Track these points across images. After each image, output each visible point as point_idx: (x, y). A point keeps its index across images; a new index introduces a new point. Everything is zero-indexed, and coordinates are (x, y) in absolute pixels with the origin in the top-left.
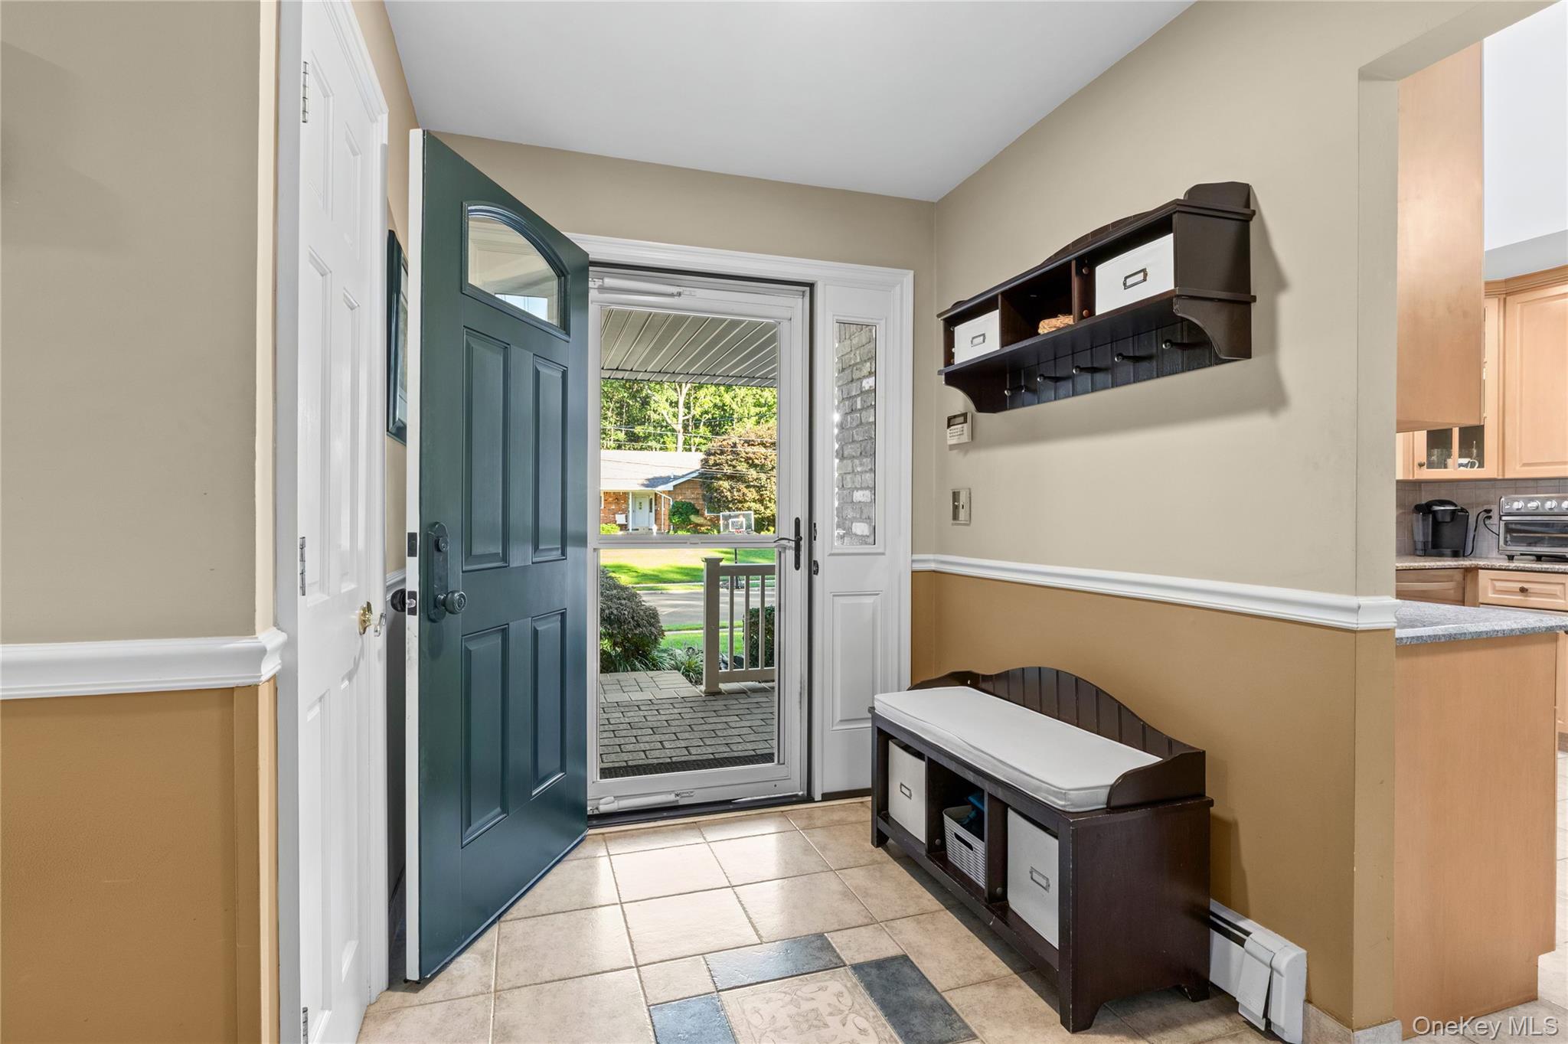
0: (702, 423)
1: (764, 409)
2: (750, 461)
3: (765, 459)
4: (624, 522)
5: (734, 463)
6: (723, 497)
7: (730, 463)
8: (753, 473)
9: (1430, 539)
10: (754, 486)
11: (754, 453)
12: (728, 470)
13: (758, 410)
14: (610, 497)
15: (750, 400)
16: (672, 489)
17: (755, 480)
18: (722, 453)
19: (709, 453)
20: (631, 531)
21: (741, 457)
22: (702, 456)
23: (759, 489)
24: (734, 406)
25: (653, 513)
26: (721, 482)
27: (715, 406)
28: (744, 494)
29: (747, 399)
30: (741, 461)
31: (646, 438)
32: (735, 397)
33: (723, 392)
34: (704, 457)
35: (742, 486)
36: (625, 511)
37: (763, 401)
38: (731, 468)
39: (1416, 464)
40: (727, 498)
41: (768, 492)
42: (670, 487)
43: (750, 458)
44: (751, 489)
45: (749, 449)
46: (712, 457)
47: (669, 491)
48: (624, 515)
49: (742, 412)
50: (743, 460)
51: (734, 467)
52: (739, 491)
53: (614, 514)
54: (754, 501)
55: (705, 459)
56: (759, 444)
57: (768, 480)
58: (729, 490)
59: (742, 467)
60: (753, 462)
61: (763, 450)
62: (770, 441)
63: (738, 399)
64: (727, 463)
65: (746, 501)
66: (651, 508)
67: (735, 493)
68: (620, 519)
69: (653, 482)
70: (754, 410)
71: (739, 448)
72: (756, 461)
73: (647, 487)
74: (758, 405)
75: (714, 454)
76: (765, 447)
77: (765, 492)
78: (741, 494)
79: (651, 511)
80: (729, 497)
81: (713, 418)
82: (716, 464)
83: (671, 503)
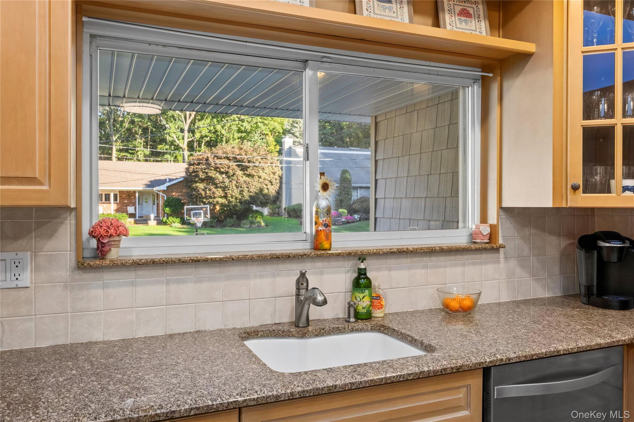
0: (203, 143)
1: (244, 135)
2: (218, 170)
3: (228, 168)
4: (134, 212)
5: (206, 171)
6: (199, 194)
7: (203, 171)
8: (220, 178)
9: (595, 284)
10: (221, 187)
11: (221, 164)
12: (202, 175)
13: (240, 135)
14: (124, 194)
15: (234, 128)
16: (166, 189)
17: (222, 182)
18: (199, 164)
19: (190, 164)
20: (137, 218)
21: (212, 167)
22: (185, 165)
23: (224, 189)
24: (223, 132)
25: (156, 205)
26: (198, 184)
27: (210, 131)
28: (214, 193)
29: (232, 127)
30: (211, 170)
31: (164, 154)
32: (224, 126)
33: (216, 123)
34: (187, 166)
35: (212, 187)
36: (134, 205)
37: (243, 129)
38: (205, 174)
39: (569, 187)
40: (202, 195)
41: (230, 191)
42: (164, 187)
43: (218, 168)
44: (219, 189)
45: (218, 161)
46: (192, 167)
47: (164, 191)
48: (133, 207)
49: (229, 136)
50: (213, 169)
51: (207, 173)
52: (210, 190)
53: (126, 206)
54: (221, 197)
55: (187, 168)
56: (224, 158)
57: (230, 183)
58: (203, 190)
59: (212, 174)
60: (220, 170)
61: (227, 162)
62: (232, 156)
63: (226, 127)
64: (202, 171)
65: (215, 198)
66: (154, 201)
67: (208, 192)
68: (131, 210)
69: (154, 183)
70: (237, 135)
71: (211, 160)
72: (222, 170)
73: (149, 187)
74: (239, 131)
75: (193, 165)
76: (229, 160)
77: (228, 191)
78: (211, 192)
79: (154, 204)
80: (203, 195)
81: (211, 140)
82: (194, 172)
83: (165, 199)
